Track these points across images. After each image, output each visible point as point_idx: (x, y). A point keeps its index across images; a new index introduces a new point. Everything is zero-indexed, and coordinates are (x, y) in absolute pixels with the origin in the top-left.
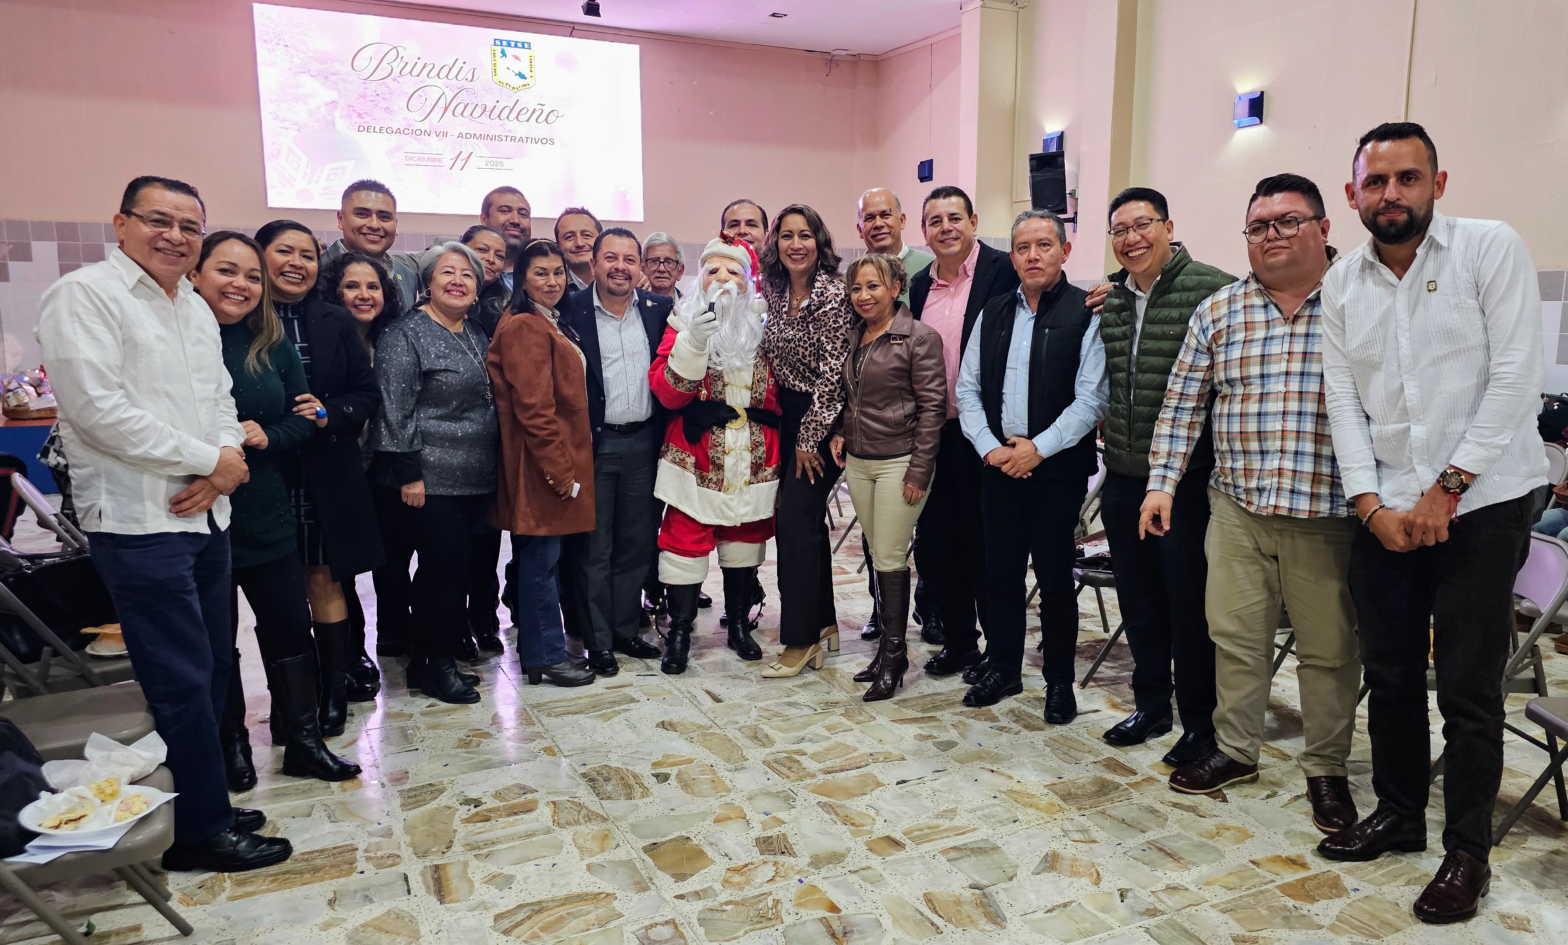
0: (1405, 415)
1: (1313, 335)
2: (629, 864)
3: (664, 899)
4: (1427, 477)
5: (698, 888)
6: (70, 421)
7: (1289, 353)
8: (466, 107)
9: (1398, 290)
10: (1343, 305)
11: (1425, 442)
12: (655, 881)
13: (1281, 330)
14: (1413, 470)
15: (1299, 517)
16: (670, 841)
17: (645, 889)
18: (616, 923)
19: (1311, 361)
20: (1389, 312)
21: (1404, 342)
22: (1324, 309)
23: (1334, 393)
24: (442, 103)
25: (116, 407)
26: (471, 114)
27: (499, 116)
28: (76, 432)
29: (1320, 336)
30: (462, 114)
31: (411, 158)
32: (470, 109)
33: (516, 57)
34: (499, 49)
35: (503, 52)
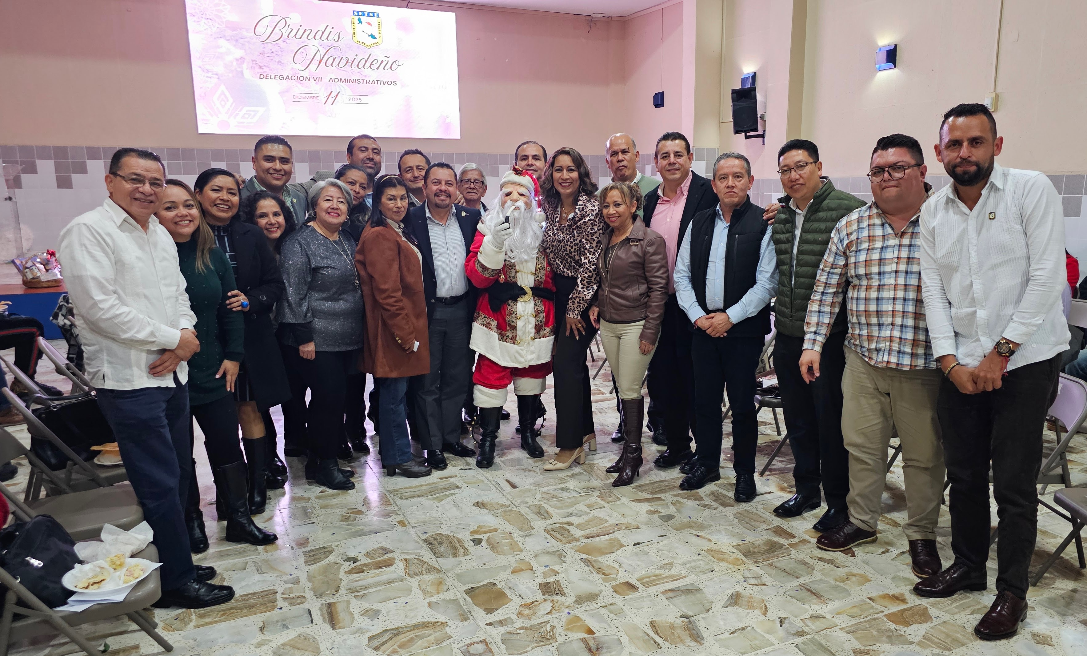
0: (973, 302)
1: (914, 246)
2: (455, 601)
3: (479, 626)
4: (987, 344)
5: (501, 618)
6: (83, 317)
7: (898, 258)
8: (334, 60)
9: (970, 218)
10: (934, 227)
11: (986, 322)
12: (473, 614)
13: (892, 242)
14: (978, 339)
15: (904, 369)
16: (483, 586)
17: (466, 619)
18: (448, 642)
19: (912, 264)
20: (965, 231)
21: (973, 253)
22: (921, 228)
23: (928, 287)
24: (317, 58)
25: (112, 306)
26: (338, 65)
27: (358, 66)
28: (87, 324)
29: (919, 246)
30: (332, 65)
31: (297, 97)
32: (337, 61)
33: (369, 24)
34: (356, 18)
35: (359, 20)
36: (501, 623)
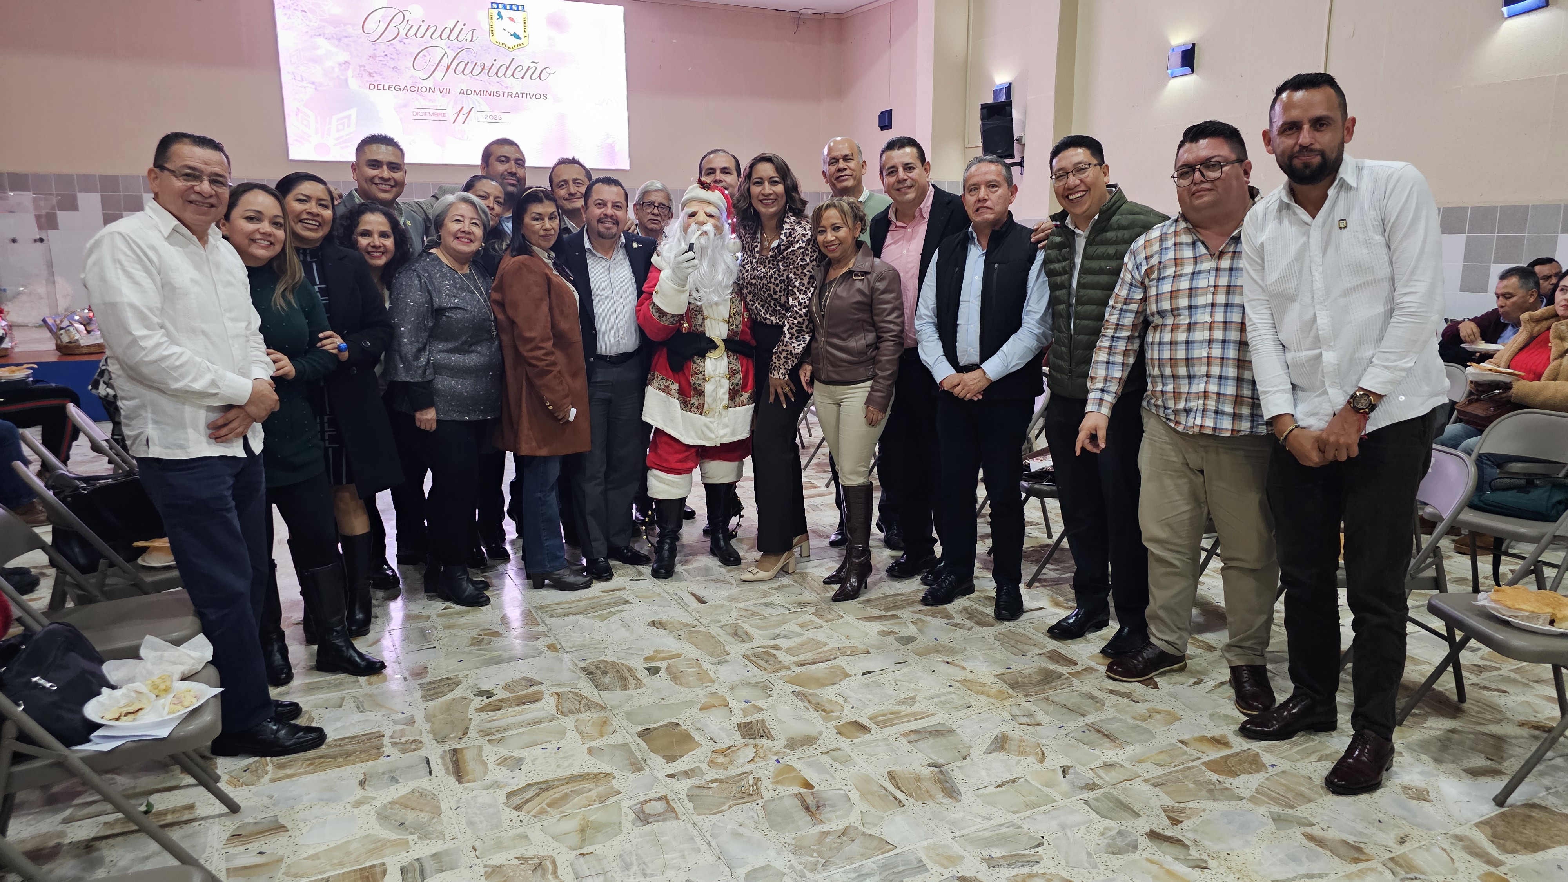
0: (1317, 342)
1: (1237, 270)
2: (625, 747)
3: (656, 778)
4: (1338, 398)
5: (687, 768)
6: (117, 359)
7: (1215, 286)
8: (466, 65)
9: (1312, 228)
10: (1262, 244)
11: (1336, 367)
12: (648, 762)
13: (1207, 265)
14: (1325, 392)
15: (1223, 436)
16: (661, 727)
17: (640, 769)
18: (615, 800)
19: (1234, 294)
20: (1304, 249)
21: (1317, 276)
22: (1245, 246)
23: (1254, 324)
24: (446, 63)
25: (158, 345)
26: (471, 72)
27: (496, 74)
28: (123, 368)
29: (1242, 270)
30: (463, 72)
31: (418, 114)
32: (470, 67)
33: (512, 19)
34: (495, 12)
35: (499, 14)
36: (686, 774)
